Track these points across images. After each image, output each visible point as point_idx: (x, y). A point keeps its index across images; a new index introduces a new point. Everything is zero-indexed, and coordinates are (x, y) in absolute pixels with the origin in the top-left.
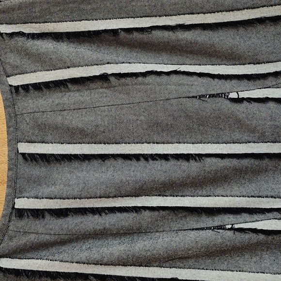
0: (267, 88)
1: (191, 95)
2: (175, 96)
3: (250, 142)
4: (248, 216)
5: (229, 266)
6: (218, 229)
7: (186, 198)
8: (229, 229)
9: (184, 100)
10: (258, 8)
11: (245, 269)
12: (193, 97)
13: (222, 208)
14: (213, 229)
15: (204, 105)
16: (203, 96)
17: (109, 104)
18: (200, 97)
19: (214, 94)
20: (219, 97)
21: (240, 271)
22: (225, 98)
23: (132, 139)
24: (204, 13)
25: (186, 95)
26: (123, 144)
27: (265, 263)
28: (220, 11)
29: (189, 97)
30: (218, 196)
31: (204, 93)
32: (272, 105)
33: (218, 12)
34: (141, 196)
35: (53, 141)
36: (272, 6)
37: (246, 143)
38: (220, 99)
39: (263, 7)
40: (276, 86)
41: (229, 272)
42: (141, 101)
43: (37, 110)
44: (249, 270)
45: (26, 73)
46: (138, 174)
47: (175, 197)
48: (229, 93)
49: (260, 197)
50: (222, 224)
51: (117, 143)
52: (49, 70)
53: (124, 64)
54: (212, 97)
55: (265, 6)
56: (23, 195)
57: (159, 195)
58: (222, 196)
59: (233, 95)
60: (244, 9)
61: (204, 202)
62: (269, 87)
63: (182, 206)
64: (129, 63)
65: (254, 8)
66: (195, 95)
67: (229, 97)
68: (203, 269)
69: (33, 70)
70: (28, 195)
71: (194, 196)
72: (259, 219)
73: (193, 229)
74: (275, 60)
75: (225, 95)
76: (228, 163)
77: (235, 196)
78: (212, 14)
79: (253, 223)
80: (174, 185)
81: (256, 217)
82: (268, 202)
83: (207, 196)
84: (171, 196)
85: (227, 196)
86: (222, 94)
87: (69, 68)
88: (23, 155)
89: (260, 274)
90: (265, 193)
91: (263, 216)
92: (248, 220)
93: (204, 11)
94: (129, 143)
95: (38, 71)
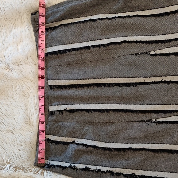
0: (171, 47)
1: (131, 54)
2: (123, 55)
3: (162, 76)
4: (164, 114)
5: (156, 141)
6: (149, 122)
7: (131, 105)
8: (153, 122)
9: (128, 56)
10: (166, 7)
11: (164, 142)
12: (132, 54)
13: (150, 110)
14: (146, 121)
15: (138, 58)
16: (137, 54)
17: (91, 61)
18: (136, 54)
19: (143, 53)
20: (145, 54)
21: (162, 144)
22: (148, 54)
23: (102, 76)
24: (139, 11)
25: (128, 54)
26: (98, 79)
27: (175, 139)
28: (147, 10)
29: (130, 55)
30: (148, 104)
31: (137, 52)
32: (172, 57)
33: (146, 10)
34: (109, 104)
35: (64, 79)
36: (173, 5)
37: (160, 77)
38: (145, 55)
39: (168, 6)
40: (176, 46)
41: (157, 144)
42: (106, 58)
43: (57, 65)
44: (166, 143)
45: (51, 47)
46: (106, 93)
47: (126, 105)
48: (150, 52)
49: (169, 104)
50: (150, 119)
51: (94, 79)
52: (62, 45)
53: (98, 40)
54: (142, 54)
55: (169, 6)
56: (53, 104)
57: (118, 104)
58: (150, 104)
59: (153, 53)
60: (159, 8)
61: (141, 107)
62: (172, 47)
63: (129, 109)
64: (101, 39)
65: (164, 7)
66: (133, 53)
67: (150, 53)
68: (144, 143)
69: (54, 45)
70: (55, 104)
71: (135, 104)
72: (169, 116)
73: (136, 121)
74: (175, 32)
75: (148, 53)
76: (150, 87)
77: (156, 104)
78: (143, 11)
79: (166, 118)
80: (124, 98)
81: (167, 115)
82: (174, 107)
83: (142, 104)
84: (124, 104)
85: (152, 104)
86: (146, 52)
87: (71, 43)
88: (50, 86)
89: (172, 145)
90: (172, 103)
91: (171, 114)
92: (163, 116)
93: (139, 10)
94: (100, 78)
95: (57, 45)
